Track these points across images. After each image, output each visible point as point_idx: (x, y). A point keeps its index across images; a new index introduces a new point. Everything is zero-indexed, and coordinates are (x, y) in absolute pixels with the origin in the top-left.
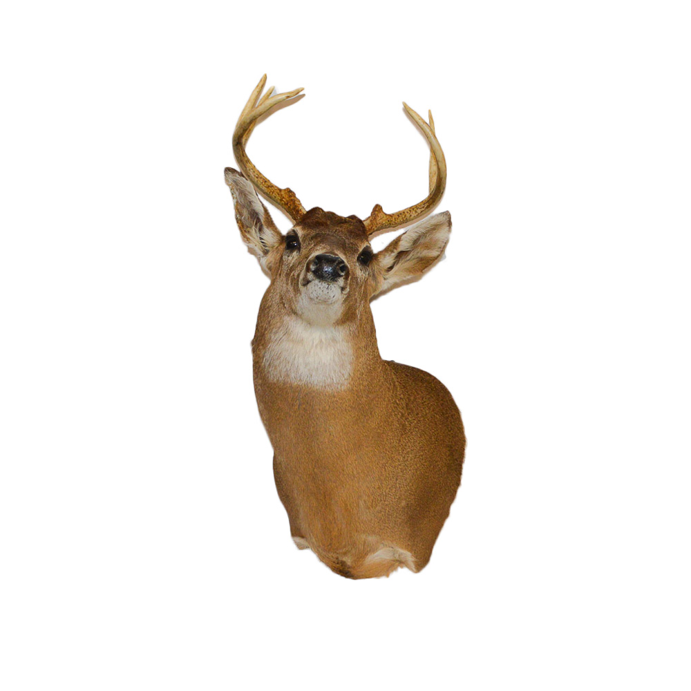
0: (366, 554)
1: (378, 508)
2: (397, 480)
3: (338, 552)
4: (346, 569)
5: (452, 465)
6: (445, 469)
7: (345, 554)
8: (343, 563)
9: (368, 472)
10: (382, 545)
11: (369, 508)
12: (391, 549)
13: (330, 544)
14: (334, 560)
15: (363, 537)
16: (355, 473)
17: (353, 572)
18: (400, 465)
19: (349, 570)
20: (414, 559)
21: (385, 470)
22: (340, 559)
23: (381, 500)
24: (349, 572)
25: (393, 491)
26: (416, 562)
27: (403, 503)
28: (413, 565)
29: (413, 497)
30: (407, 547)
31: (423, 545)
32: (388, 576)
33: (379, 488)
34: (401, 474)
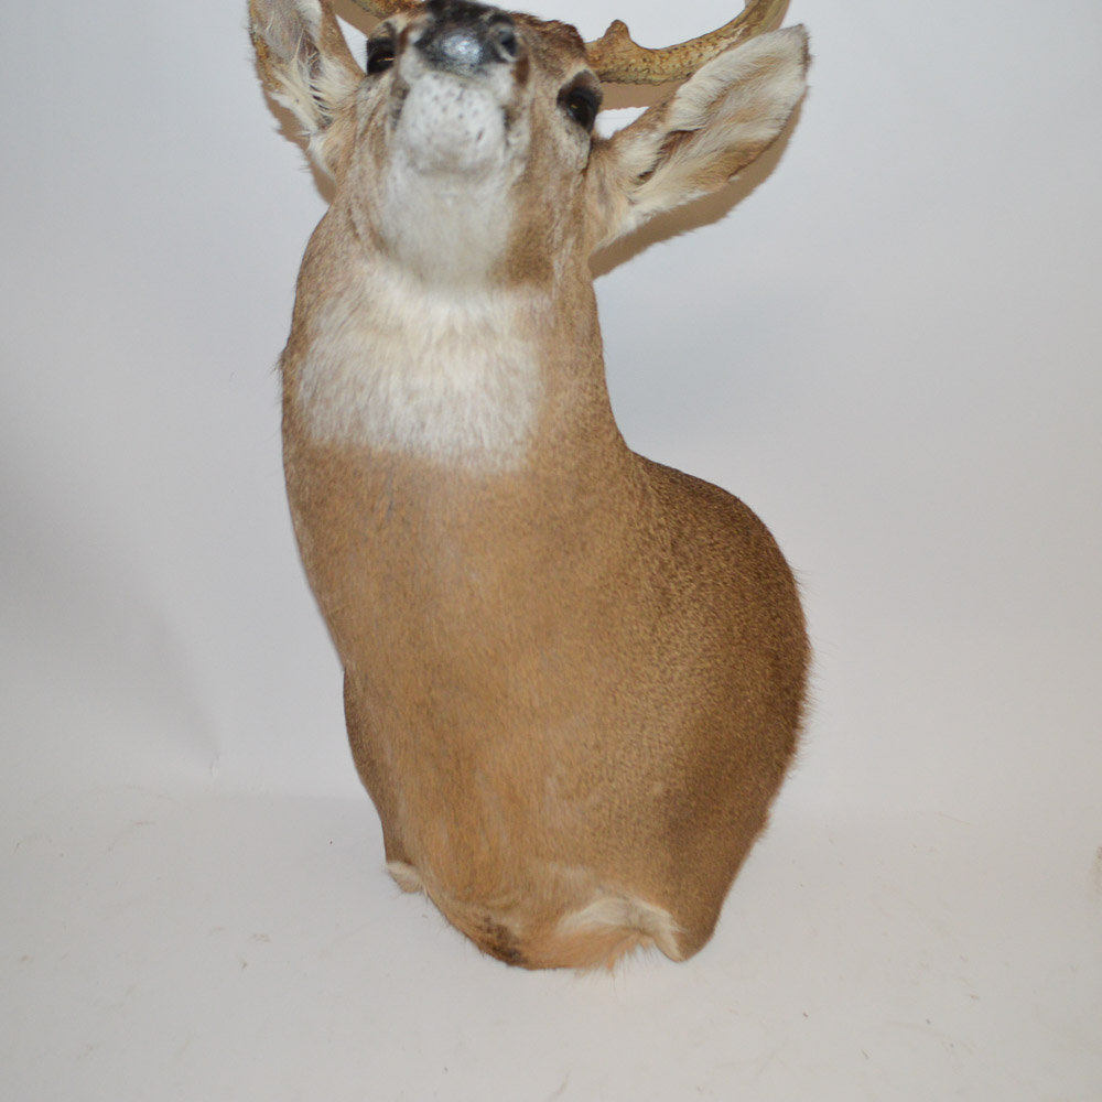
0: (560, 912)
1: (594, 799)
2: (643, 727)
3: (489, 903)
4: (509, 946)
5: (779, 701)
6: (762, 709)
7: (507, 909)
8: (502, 932)
9: (570, 704)
10: (598, 892)
11: (570, 797)
12: (621, 901)
13: (471, 884)
14: (481, 923)
15: (553, 869)
16: (536, 702)
17: (527, 953)
18: (653, 691)
19: (517, 947)
20: (676, 928)
21: (615, 702)
22: (496, 920)
23: (601, 779)
24: (516, 952)
25: (635, 753)
26: (681, 935)
27: (658, 789)
28: (672, 944)
29: (682, 773)
30: (667, 900)
31: (700, 894)
32: (611, 967)
33: (597, 747)
34: (654, 714)
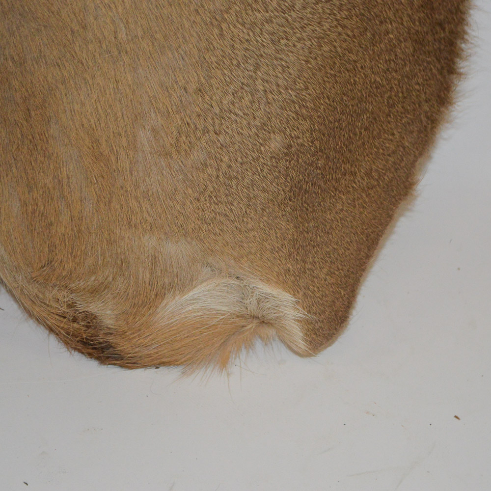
0: (160, 295)
1: (198, 156)
2: (257, 67)
3: (72, 285)
4: (101, 338)
5: (430, 38)
6: (408, 47)
7: (95, 292)
8: (91, 320)
9: (165, 37)
10: (206, 271)
11: (168, 154)
12: (236, 282)
13: (50, 262)
14: (64, 309)
15: (150, 242)
16: (122, 36)
17: (123, 346)
18: (269, 21)
19: (111, 339)
20: (300, 314)
21: (221, 35)
22: (82, 306)
23: (206, 131)
24: (109, 346)
25: (247, 98)
26: (308, 322)
27: (276, 143)
28: (297, 334)
29: (306, 125)
30: (286, 279)
31: (330, 274)
32: (224, 364)
33: (199, 91)
34: (271, 50)
